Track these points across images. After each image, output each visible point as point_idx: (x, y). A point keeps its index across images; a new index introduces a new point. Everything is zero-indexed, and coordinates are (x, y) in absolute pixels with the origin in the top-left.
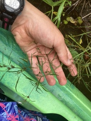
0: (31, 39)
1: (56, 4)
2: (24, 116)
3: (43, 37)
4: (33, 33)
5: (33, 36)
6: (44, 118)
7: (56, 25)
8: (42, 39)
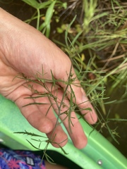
0: (13, 71)
1: (42, 6)
2: (8, 158)
3: (32, 63)
4: (13, 59)
5: (14, 64)
6: (36, 159)
7: (45, 34)
8: (31, 66)
